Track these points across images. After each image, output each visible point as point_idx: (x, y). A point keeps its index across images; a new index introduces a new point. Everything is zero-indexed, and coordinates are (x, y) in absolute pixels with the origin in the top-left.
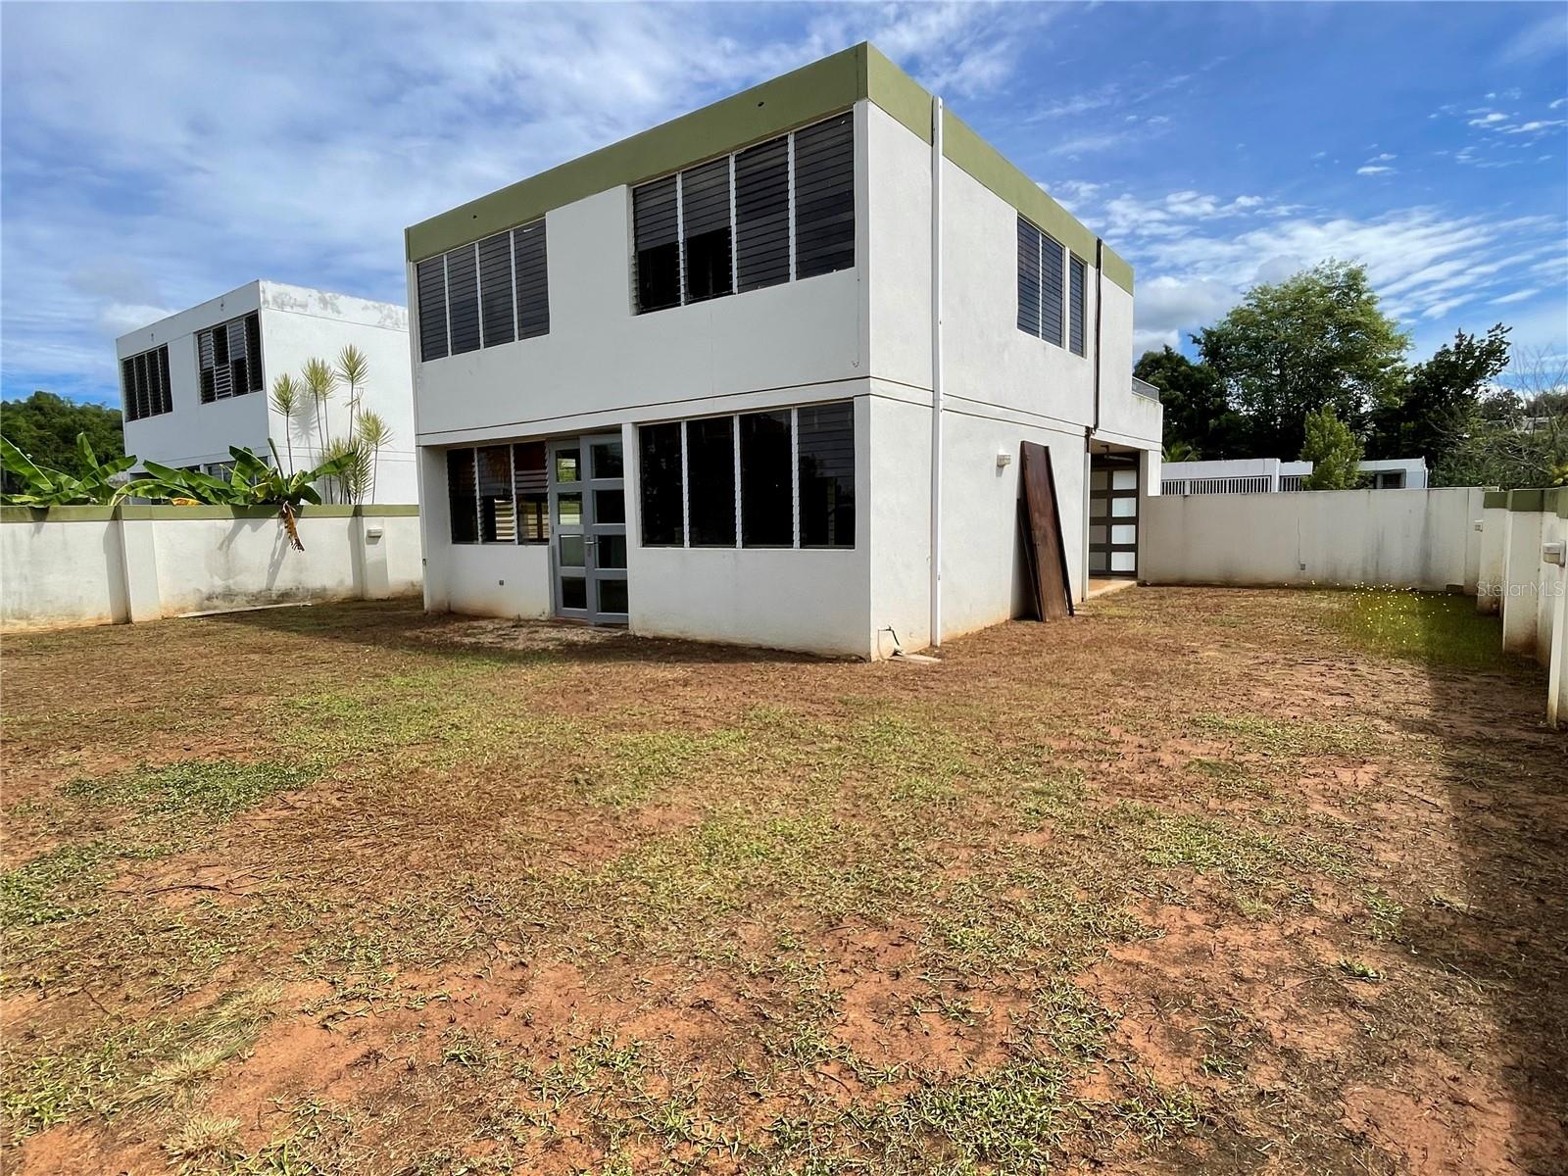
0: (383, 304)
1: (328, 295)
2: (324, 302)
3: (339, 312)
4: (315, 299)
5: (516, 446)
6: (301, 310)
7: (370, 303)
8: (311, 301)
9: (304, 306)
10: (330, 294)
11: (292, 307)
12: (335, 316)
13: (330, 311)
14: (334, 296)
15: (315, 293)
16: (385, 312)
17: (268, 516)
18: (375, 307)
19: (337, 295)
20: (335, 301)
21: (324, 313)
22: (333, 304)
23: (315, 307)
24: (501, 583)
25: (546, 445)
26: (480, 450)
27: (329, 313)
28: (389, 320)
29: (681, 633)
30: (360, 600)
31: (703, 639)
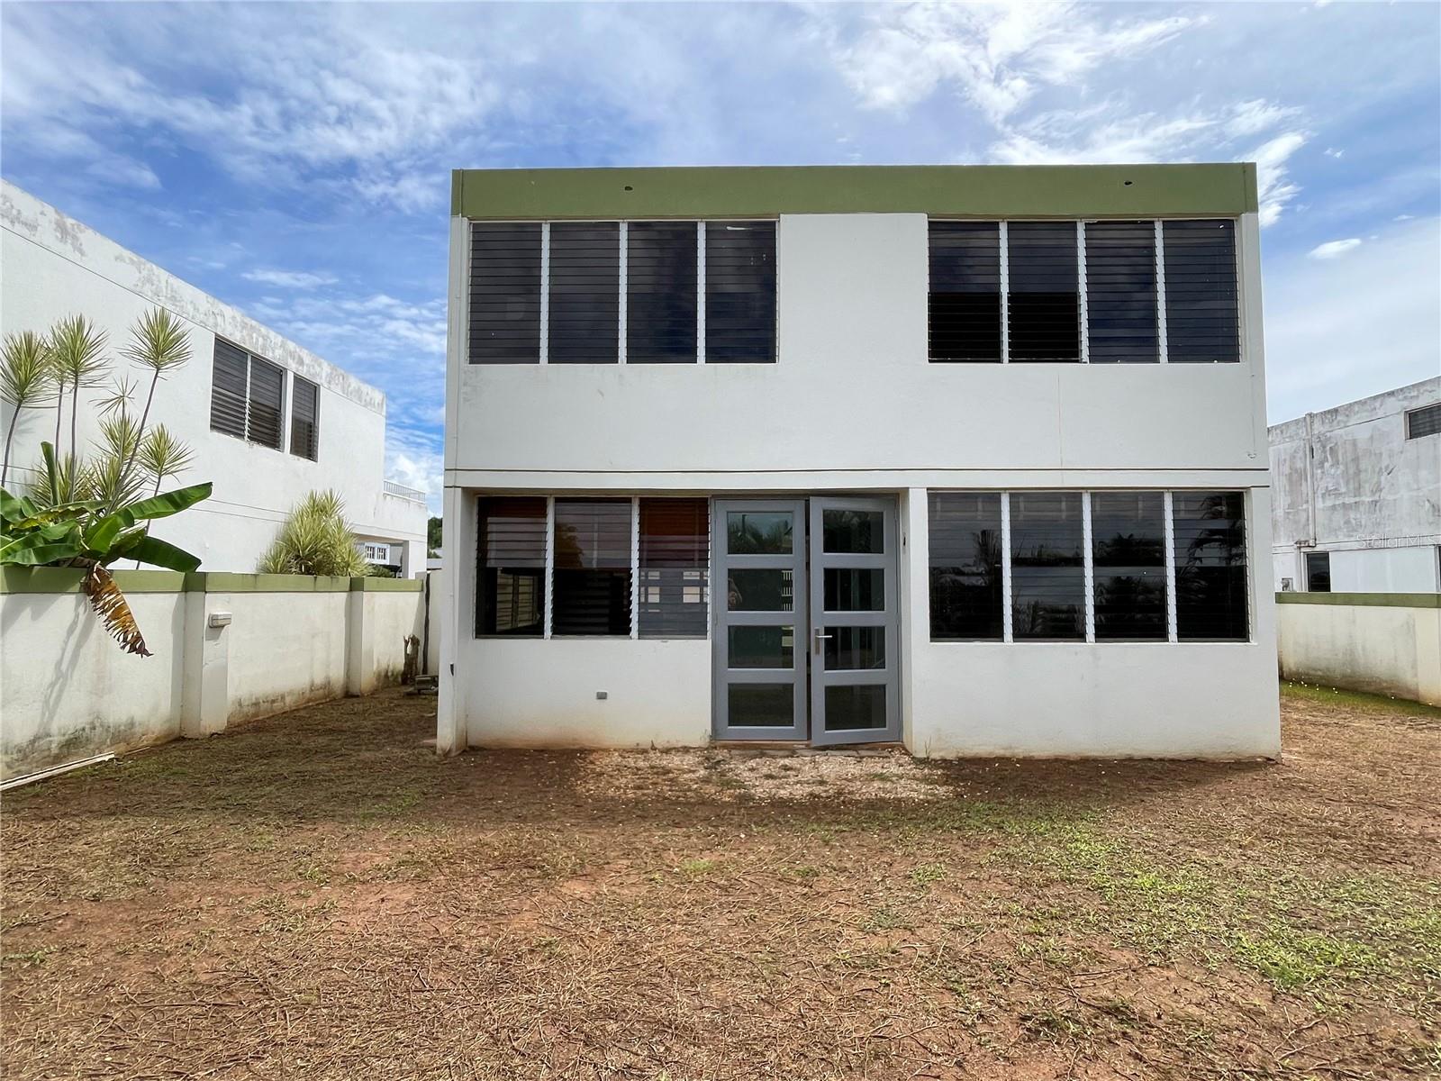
0: (143, 260)
1: (70, 221)
2: (63, 231)
3: (82, 253)
4: (50, 222)
5: (642, 500)
6: (25, 232)
7: (127, 254)
8: (43, 221)
9: (33, 227)
10: (73, 221)
11: (12, 222)
12: (76, 256)
13: (69, 247)
14: (78, 226)
15: (49, 210)
16: (145, 273)
17: (59, 588)
18: (132, 262)
19: (83, 226)
20: (79, 235)
21: (58, 246)
22: (75, 238)
23: (47, 234)
24: (602, 696)
25: (711, 503)
26: (558, 500)
27: (67, 249)
28: (148, 285)
29: (1006, 749)
30: (181, 739)
31: (1042, 754)
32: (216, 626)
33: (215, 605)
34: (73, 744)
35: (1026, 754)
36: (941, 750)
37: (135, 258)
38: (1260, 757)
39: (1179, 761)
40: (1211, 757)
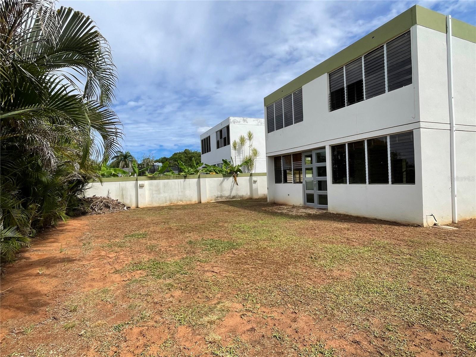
2: (244, 120)
5: (293, 155)
6: (239, 123)
8: (241, 120)
10: (245, 118)
11: (237, 123)
12: (247, 124)
15: (242, 118)
16: (259, 121)
17: (230, 177)
18: (256, 120)
19: (247, 118)
20: (247, 120)
21: (244, 123)
22: (246, 121)
23: (242, 122)
24: (289, 195)
25: (302, 154)
26: (283, 156)
28: (259, 123)
29: (346, 212)
30: (251, 199)
31: (354, 215)
32: (255, 182)
33: (254, 178)
34: (234, 197)
35: (351, 214)
36: (333, 211)
37: (256, 119)
38: (416, 224)
39: (390, 222)
40: (399, 222)
